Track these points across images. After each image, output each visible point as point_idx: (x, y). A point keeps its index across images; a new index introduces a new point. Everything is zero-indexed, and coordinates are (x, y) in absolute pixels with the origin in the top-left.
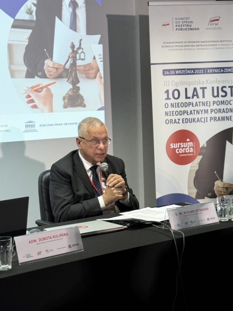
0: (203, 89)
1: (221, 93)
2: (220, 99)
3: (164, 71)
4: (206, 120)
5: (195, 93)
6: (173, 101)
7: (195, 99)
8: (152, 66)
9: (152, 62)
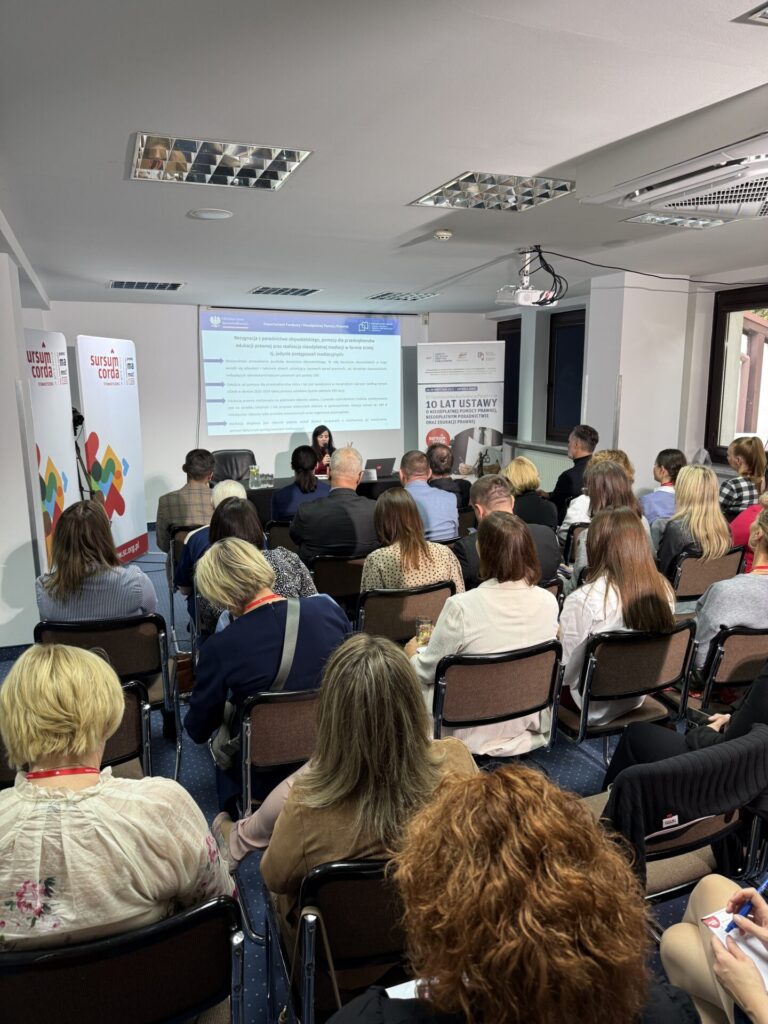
0: (454, 401)
1: (466, 404)
2: (465, 408)
3: (426, 389)
4: (455, 422)
5: (448, 404)
6: (431, 409)
7: (448, 408)
8: (419, 386)
9: (419, 382)
